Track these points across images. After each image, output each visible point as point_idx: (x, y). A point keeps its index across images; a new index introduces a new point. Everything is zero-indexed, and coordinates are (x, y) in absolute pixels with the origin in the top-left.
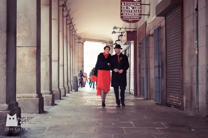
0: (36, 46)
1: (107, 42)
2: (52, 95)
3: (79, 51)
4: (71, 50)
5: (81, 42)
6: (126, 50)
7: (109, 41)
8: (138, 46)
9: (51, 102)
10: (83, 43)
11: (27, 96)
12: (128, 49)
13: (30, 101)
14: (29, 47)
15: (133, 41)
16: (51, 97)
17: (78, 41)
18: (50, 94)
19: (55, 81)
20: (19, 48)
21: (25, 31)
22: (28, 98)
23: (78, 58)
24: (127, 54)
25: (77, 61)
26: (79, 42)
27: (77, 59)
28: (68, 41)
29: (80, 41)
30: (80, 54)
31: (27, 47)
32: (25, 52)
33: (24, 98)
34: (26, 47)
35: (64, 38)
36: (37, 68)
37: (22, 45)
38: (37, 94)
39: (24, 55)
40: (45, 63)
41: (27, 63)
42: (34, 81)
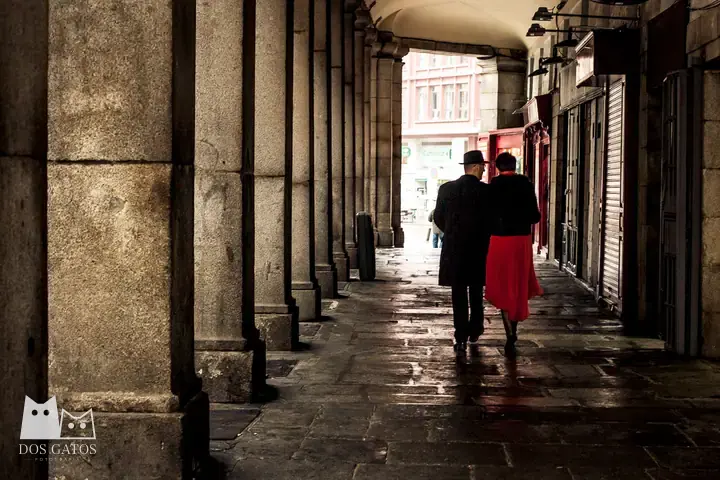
0: (169, 158)
1: (502, 52)
2: (251, 353)
3: (383, 94)
4: (347, 98)
5: (389, 56)
6: (590, 102)
7: (511, 50)
8: (644, 98)
9: (246, 387)
10: (399, 60)
11: (127, 402)
12: (594, 102)
13: (142, 429)
14: (135, 162)
15: (624, 77)
16: (250, 363)
17: (376, 49)
18: (245, 349)
19: (273, 266)
20: (88, 168)
21: (118, 85)
22: (130, 410)
23: (377, 122)
24: (593, 120)
25: (373, 136)
26: (381, 55)
27: (373, 125)
28: (336, 60)
29: (388, 49)
30: (385, 104)
31: (128, 162)
32: (117, 190)
33: (113, 414)
34: (121, 162)
35: (315, 54)
36: (171, 269)
37: (104, 153)
38: (174, 391)
39: (112, 204)
40: (221, 207)
41: (126, 241)
42: (159, 332)
